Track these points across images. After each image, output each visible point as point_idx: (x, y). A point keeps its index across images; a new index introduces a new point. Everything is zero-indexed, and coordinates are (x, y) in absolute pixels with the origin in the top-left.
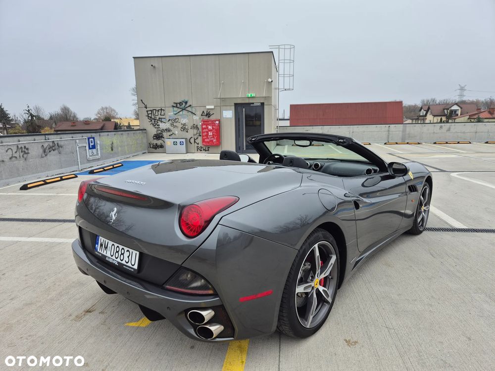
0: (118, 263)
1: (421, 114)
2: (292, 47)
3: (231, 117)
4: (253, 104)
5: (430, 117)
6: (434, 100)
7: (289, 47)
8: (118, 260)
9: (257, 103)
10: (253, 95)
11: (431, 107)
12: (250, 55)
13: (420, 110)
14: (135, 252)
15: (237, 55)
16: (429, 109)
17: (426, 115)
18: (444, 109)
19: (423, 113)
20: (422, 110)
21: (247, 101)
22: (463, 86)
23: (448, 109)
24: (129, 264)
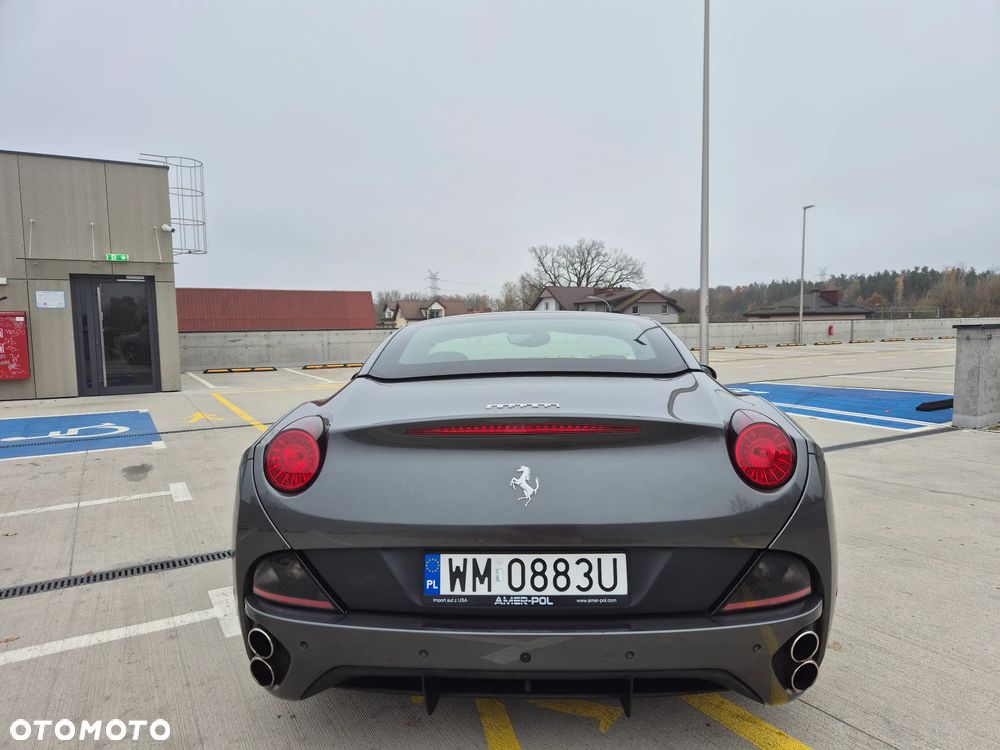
0: (552, 598)
1: (387, 316)
2: (198, 164)
3: (63, 306)
4: (124, 277)
5: (400, 321)
6: (396, 294)
7: (192, 163)
8: (551, 591)
9: (135, 274)
10: (123, 258)
11: (401, 304)
12: (108, 166)
13: (385, 310)
14: (607, 559)
15: (74, 162)
16: (398, 307)
17: (394, 318)
18: (421, 309)
19: (389, 314)
20: (388, 310)
21: (108, 271)
22: (434, 272)
23: (427, 309)
24: (596, 590)
